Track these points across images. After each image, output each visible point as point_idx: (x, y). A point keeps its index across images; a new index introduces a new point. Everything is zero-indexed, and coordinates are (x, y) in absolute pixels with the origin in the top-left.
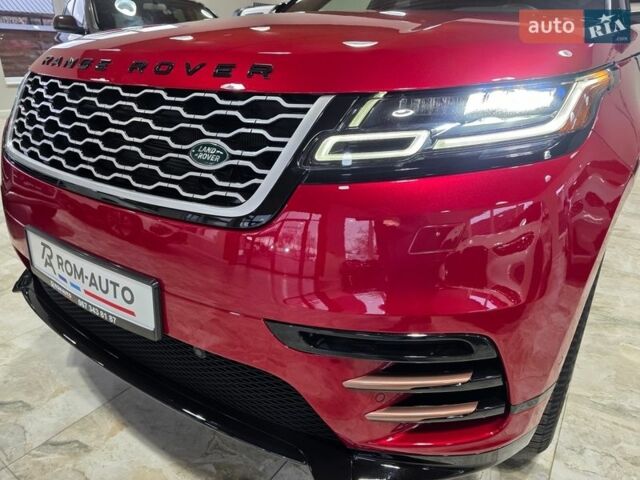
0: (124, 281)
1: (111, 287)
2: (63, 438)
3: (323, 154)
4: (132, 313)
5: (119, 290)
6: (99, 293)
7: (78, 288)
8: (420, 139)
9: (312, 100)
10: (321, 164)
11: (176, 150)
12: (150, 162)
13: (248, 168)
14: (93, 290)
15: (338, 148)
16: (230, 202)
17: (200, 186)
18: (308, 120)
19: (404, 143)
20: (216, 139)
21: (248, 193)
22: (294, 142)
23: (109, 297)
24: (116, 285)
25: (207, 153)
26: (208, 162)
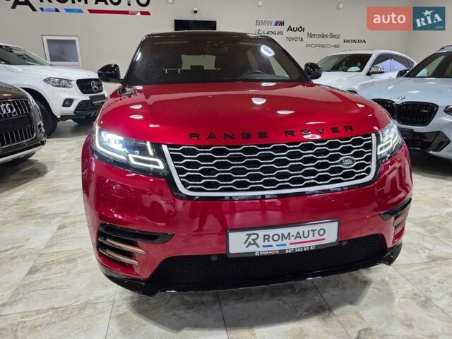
1: (311, 233)
3: (378, 152)
4: (324, 239)
5: (316, 233)
6: (303, 240)
7: (285, 245)
9: (370, 135)
11: (333, 164)
13: (364, 163)
14: (298, 240)
17: (348, 175)
18: (374, 142)
19: (389, 144)
20: (344, 156)
21: (368, 171)
22: (375, 150)
23: (310, 238)
24: (313, 231)
25: (347, 162)
26: (348, 165)
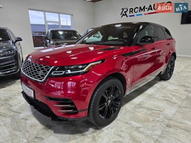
0: (31, 90)
1: (29, 91)
2: (25, 118)
3: (52, 74)
4: (31, 95)
7: (26, 91)
8: (64, 72)
9: (52, 67)
10: (52, 75)
11: (37, 72)
12: (35, 74)
13: (44, 75)
15: (54, 73)
16: (42, 80)
17: (39, 77)
18: (51, 69)
19: (62, 73)
20: (41, 71)
21: (43, 78)
22: (49, 72)
23: (29, 93)
25: (40, 73)
26: (40, 74)
